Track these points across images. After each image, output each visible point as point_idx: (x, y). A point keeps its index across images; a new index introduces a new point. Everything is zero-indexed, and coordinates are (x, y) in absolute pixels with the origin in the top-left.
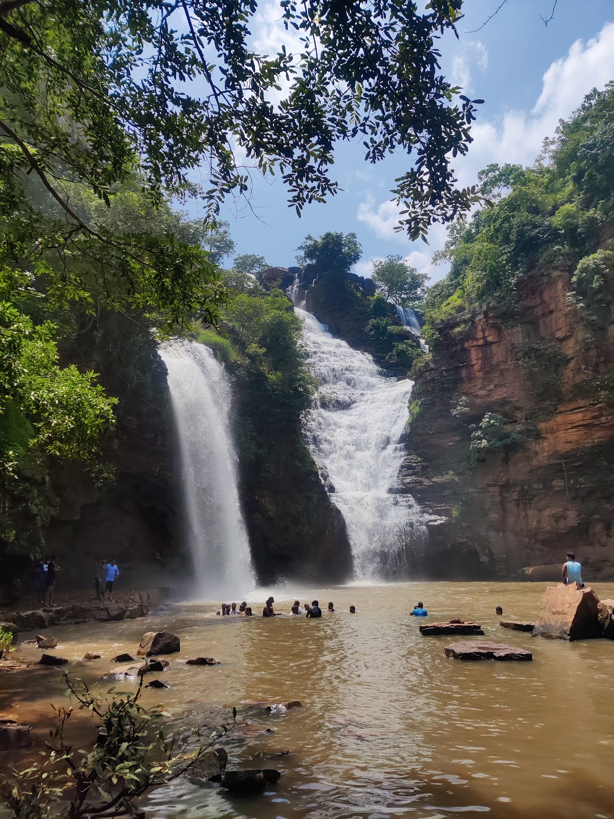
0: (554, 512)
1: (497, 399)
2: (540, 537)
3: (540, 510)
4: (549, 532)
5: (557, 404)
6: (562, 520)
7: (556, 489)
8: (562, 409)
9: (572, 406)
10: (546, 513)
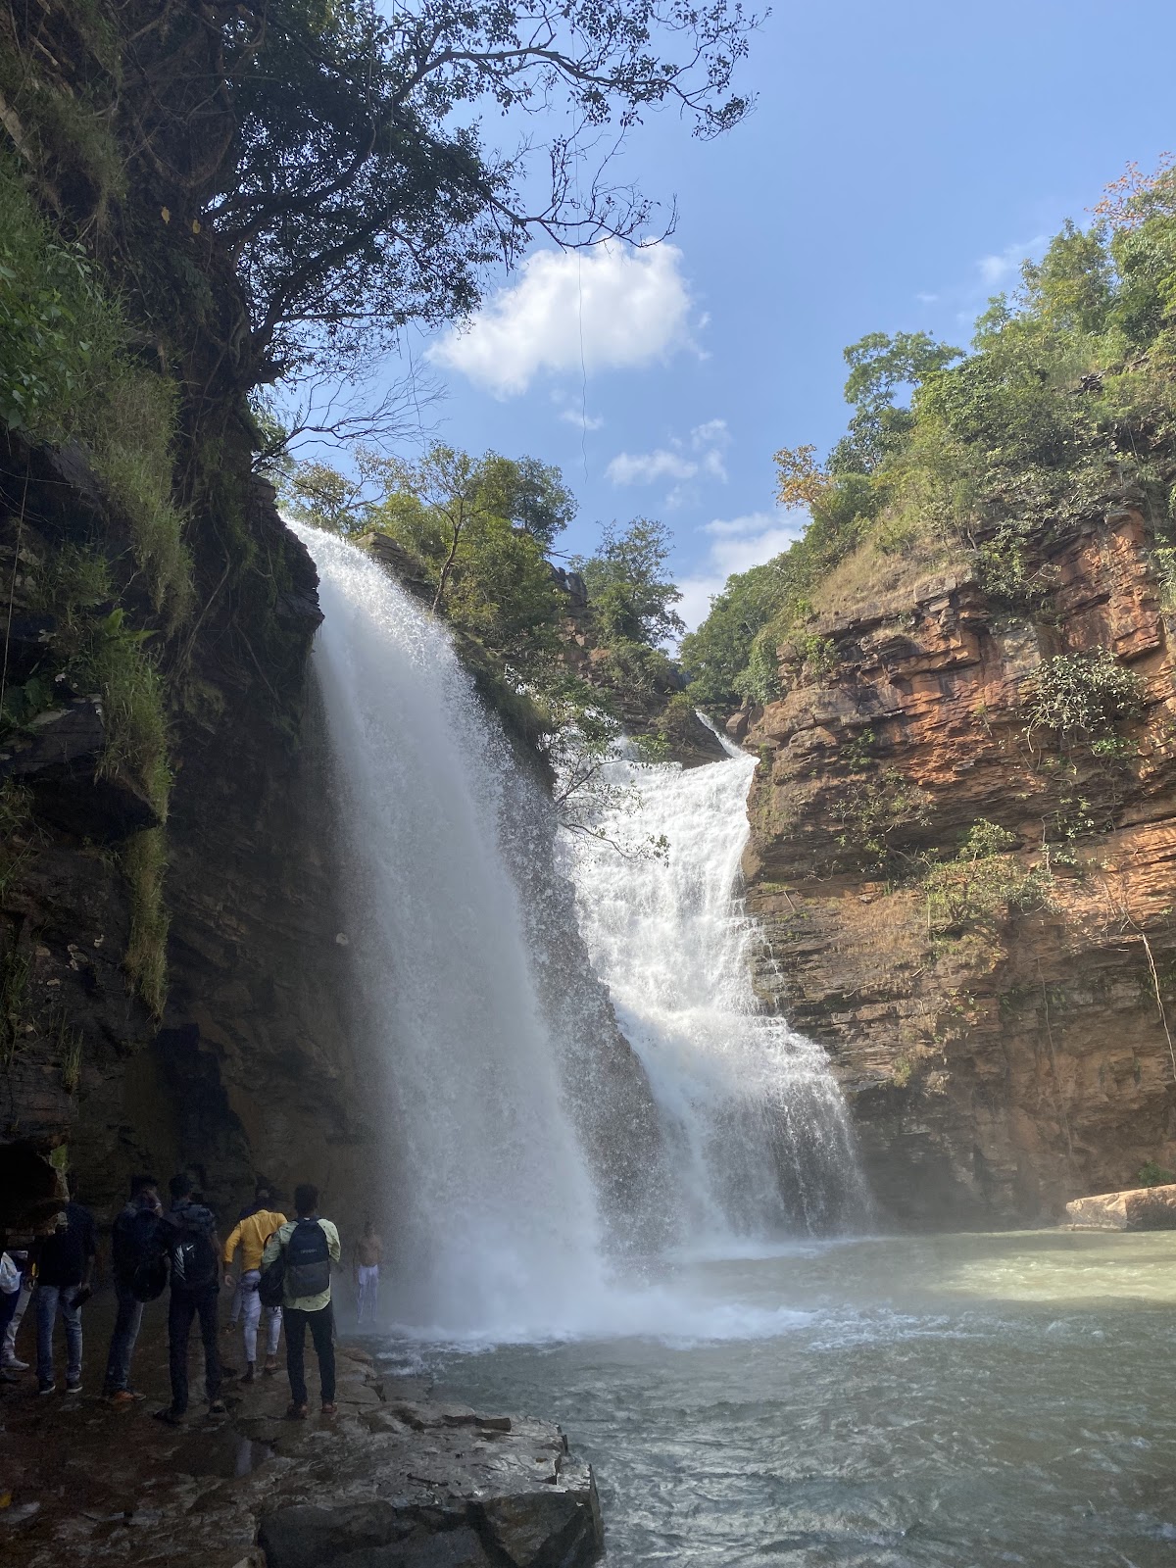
0: (1113, 1059)
1: (978, 794)
2: (1082, 1121)
3: (1081, 1056)
4: (1104, 1109)
5: (1121, 807)
6: (1131, 1081)
7: (1120, 1005)
8: (1135, 817)
9: (1159, 810)
10: (1095, 1062)
